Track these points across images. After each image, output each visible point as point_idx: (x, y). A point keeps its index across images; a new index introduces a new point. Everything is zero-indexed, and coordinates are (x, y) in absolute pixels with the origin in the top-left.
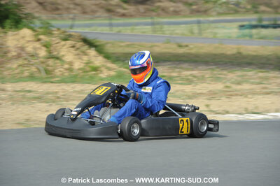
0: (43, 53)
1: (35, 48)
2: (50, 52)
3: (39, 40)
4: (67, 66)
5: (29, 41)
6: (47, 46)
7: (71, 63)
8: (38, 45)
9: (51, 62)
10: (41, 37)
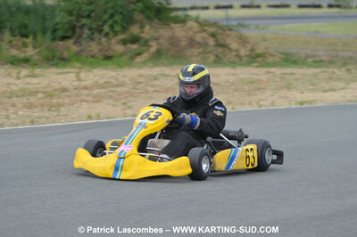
0: (211, 42)
1: (203, 38)
2: (217, 41)
3: (205, 31)
4: (234, 53)
5: (196, 32)
6: (213, 35)
7: (237, 51)
8: (205, 35)
9: (220, 50)
10: (206, 28)
